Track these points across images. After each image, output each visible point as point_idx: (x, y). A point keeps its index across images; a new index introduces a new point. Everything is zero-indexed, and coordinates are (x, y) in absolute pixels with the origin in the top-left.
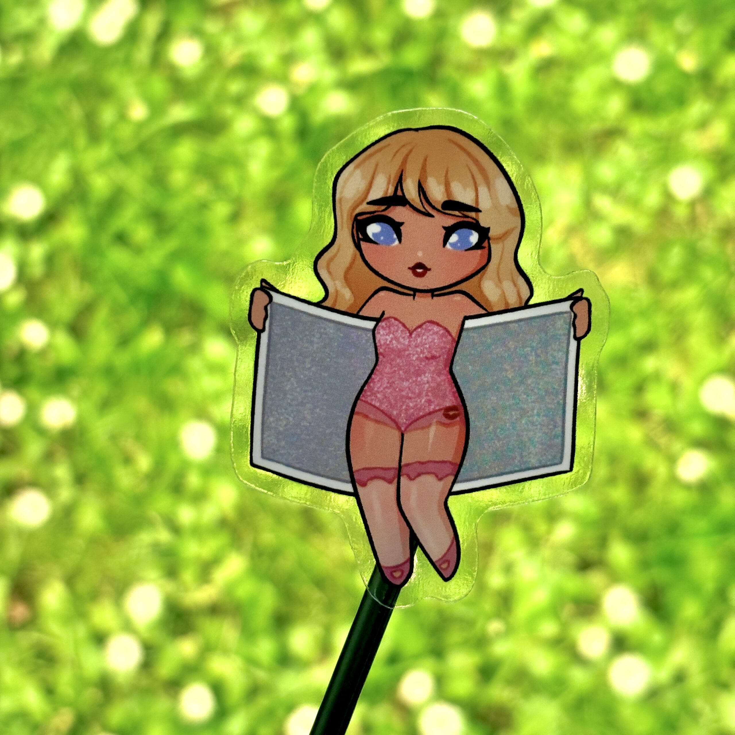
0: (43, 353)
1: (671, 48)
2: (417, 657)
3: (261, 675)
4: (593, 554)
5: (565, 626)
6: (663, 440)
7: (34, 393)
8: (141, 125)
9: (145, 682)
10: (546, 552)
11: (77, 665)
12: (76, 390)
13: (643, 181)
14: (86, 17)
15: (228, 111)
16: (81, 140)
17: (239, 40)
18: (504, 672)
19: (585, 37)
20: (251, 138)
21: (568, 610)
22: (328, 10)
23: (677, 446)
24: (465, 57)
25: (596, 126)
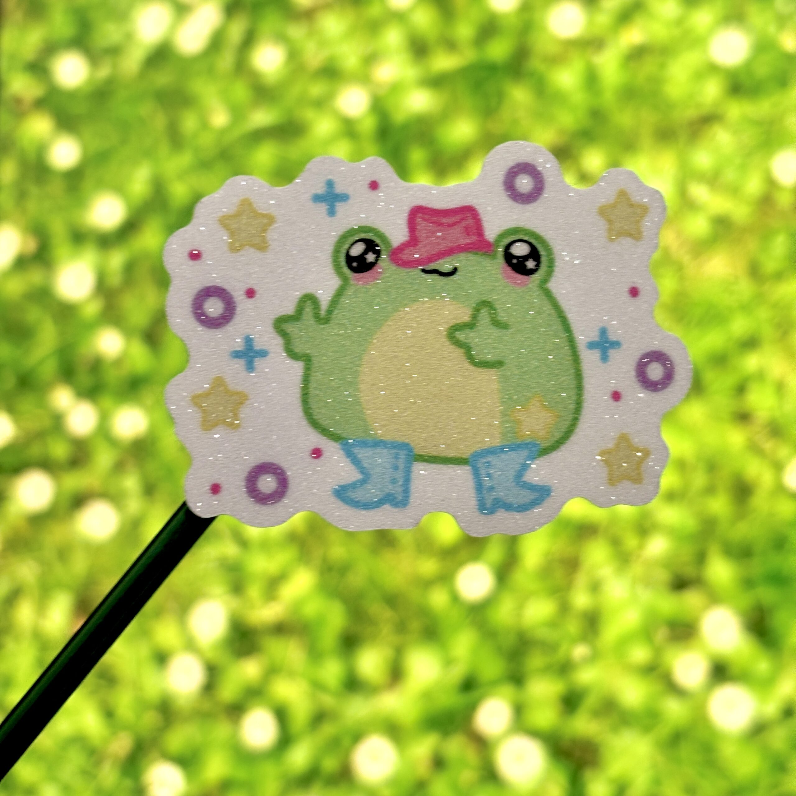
0: (118, 362)
1: (772, 29)
2: (495, 683)
3: (328, 701)
4: (689, 571)
5: (658, 652)
6: (768, 445)
7: (107, 402)
8: (223, 131)
9: (207, 706)
10: (637, 569)
11: (137, 686)
12: (149, 400)
13: (743, 168)
14: (173, 27)
15: (309, 114)
16: (164, 149)
17: (323, 43)
18: (590, 702)
19: (679, 22)
20: (332, 140)
21: (661, 634)
22: (412, 9)
23: (783, 452)
24: (552, 49)
25: (691, 113)
